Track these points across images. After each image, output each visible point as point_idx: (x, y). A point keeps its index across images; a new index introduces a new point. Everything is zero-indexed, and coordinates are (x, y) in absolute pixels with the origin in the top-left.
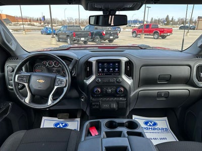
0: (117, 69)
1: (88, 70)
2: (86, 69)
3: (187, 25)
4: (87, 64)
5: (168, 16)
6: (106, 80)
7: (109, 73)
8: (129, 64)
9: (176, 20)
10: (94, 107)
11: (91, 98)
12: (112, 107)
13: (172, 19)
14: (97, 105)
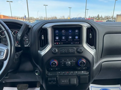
0: (77, 37)
1: (43, 38)
2: (41, 37)
3: (110, 20)
4: (41, 31)
5: (98, 15)
6: (64, 50)
7: (67, 42)
8: (91, 30)
9: (104, 17)
10: (50, 83)
11: (47, 72)
12: (72, 83)
13: (101, 16)
14: (54, 81)
